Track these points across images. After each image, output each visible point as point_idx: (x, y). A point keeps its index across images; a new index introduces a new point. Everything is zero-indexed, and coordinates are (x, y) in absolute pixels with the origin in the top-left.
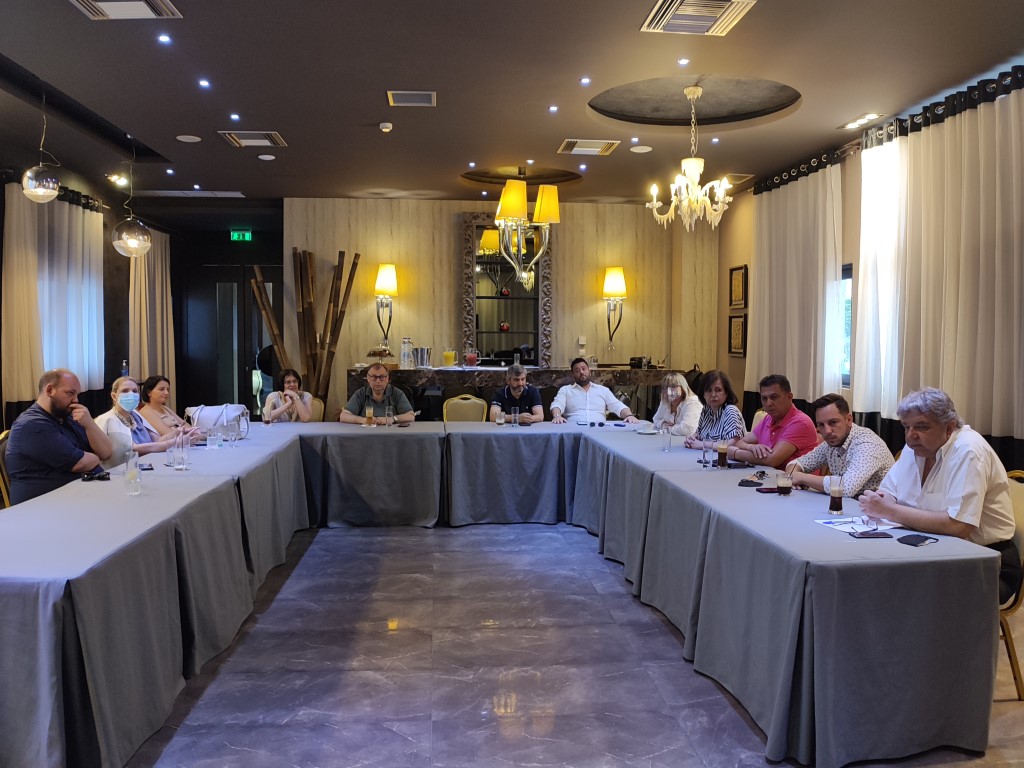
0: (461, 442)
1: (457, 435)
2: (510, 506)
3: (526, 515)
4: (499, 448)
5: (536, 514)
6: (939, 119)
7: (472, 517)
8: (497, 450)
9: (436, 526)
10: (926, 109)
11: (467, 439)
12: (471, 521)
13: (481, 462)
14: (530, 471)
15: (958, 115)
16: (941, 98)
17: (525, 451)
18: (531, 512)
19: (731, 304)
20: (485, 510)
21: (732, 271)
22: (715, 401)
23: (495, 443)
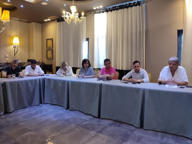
0: (9, 84)
1: (8, 82)
2: (26, 102)
3: (31, 104)
4: (22, 85)
5: (33, 103)
6: (117, 9)
7: (14, 108)
8: (21, 86)
9: (4, 114)
10: (113, 7)
11: (11, 83)
12: (14, 110)
13: (16, 90)
14: (31, 91)
15: (123, 9)
16: (118, 5)
17: (30, 85)
18: (32, 103)
19: (47, 47)
20: (18, 105)
21: (47, 40)
22: (87, 66)
23: (20, 84)
